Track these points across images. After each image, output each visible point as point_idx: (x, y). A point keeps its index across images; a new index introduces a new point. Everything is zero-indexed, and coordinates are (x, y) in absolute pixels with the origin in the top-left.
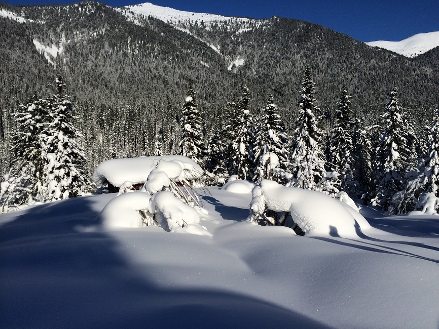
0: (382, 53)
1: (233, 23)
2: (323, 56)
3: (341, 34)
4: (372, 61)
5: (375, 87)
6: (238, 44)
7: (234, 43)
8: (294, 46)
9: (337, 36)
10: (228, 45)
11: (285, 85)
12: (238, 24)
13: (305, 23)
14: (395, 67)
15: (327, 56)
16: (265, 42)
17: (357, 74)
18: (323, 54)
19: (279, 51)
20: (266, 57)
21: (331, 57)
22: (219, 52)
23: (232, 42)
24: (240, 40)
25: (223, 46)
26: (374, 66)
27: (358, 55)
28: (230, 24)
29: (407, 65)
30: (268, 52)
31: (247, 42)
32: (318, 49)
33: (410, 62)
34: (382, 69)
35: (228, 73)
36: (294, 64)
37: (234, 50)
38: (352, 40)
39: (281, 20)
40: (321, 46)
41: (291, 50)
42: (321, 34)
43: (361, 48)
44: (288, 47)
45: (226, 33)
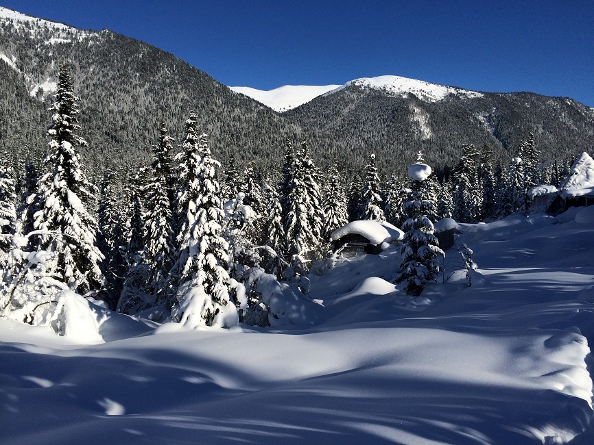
0: (247, 102)
1: (39, 27)
2: (176, 95)
3: (198, 71)
4: (236, 110)
5: (241, 143)
6: (48, 60)
7: (41, 57)
8: (136, 75)
9: (193, 73)
10: (31, 59)
11: (122, 128)
12: (48, 30)
13: (151, 47)
14: (263, 121)
15: (181, 96)
16: (93, 63)
17: (219, 124)
18: (176, 92)
19: (114, 78)
20: (94, 85)
21: (186, 98)
22: (14, 66)
23: (37, 55)
24: (50, 54)
25: (21, 58)
26: (239, 117)
27: (220, 100)
28: (35, 28)
29: (275, 120)
30: (96, 78)
31: (63, 59)
32: (169, 86)
33: (278, 117)
34: (248, 122)
35: (31, 101)
36: (135, 101)
37: (41, 67)
38: (211, 80)
39: (117, 36)
40: (173, 82)
41: (131, 80)
42: (173, 66)
43: (224, 92)
44: (126, 75)
45: (28, 39)
